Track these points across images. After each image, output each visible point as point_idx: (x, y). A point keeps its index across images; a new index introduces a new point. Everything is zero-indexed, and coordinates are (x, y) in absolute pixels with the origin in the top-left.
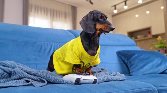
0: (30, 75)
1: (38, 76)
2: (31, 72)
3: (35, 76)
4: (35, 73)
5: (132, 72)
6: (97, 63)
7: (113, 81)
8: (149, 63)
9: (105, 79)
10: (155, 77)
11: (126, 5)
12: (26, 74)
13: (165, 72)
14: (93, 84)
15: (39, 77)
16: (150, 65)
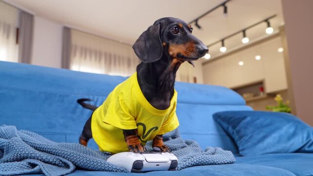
0: (40, 153)
1: (56, 155)
2: (43, 147)
3: (52, 154)
4: (51, 149)
5: (243, 149)
6: (171, 127)
7: (210, 164)
8: (272, 132)
9: (195, 160)
10: (287, 158)
11: (223, 45)
12: (32, 150)
13: (303, 149)
14: (169, 170)
15: (59, 156)
16: (276, 135)
